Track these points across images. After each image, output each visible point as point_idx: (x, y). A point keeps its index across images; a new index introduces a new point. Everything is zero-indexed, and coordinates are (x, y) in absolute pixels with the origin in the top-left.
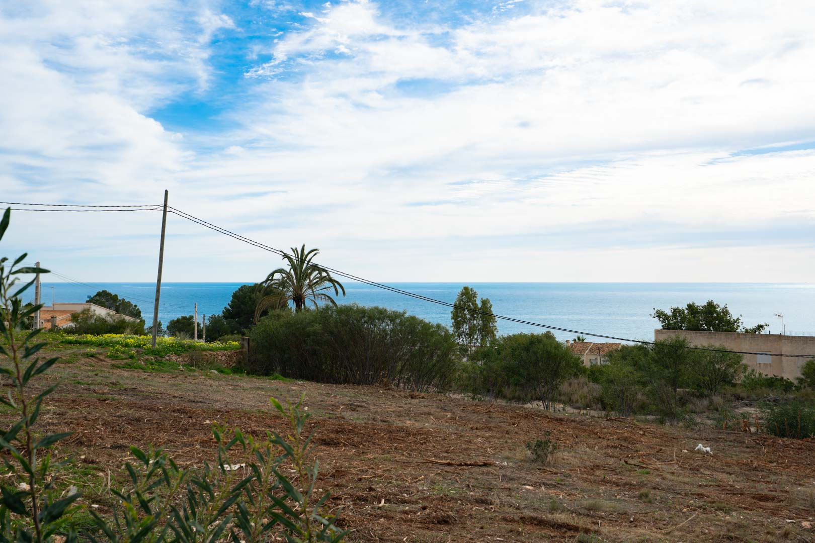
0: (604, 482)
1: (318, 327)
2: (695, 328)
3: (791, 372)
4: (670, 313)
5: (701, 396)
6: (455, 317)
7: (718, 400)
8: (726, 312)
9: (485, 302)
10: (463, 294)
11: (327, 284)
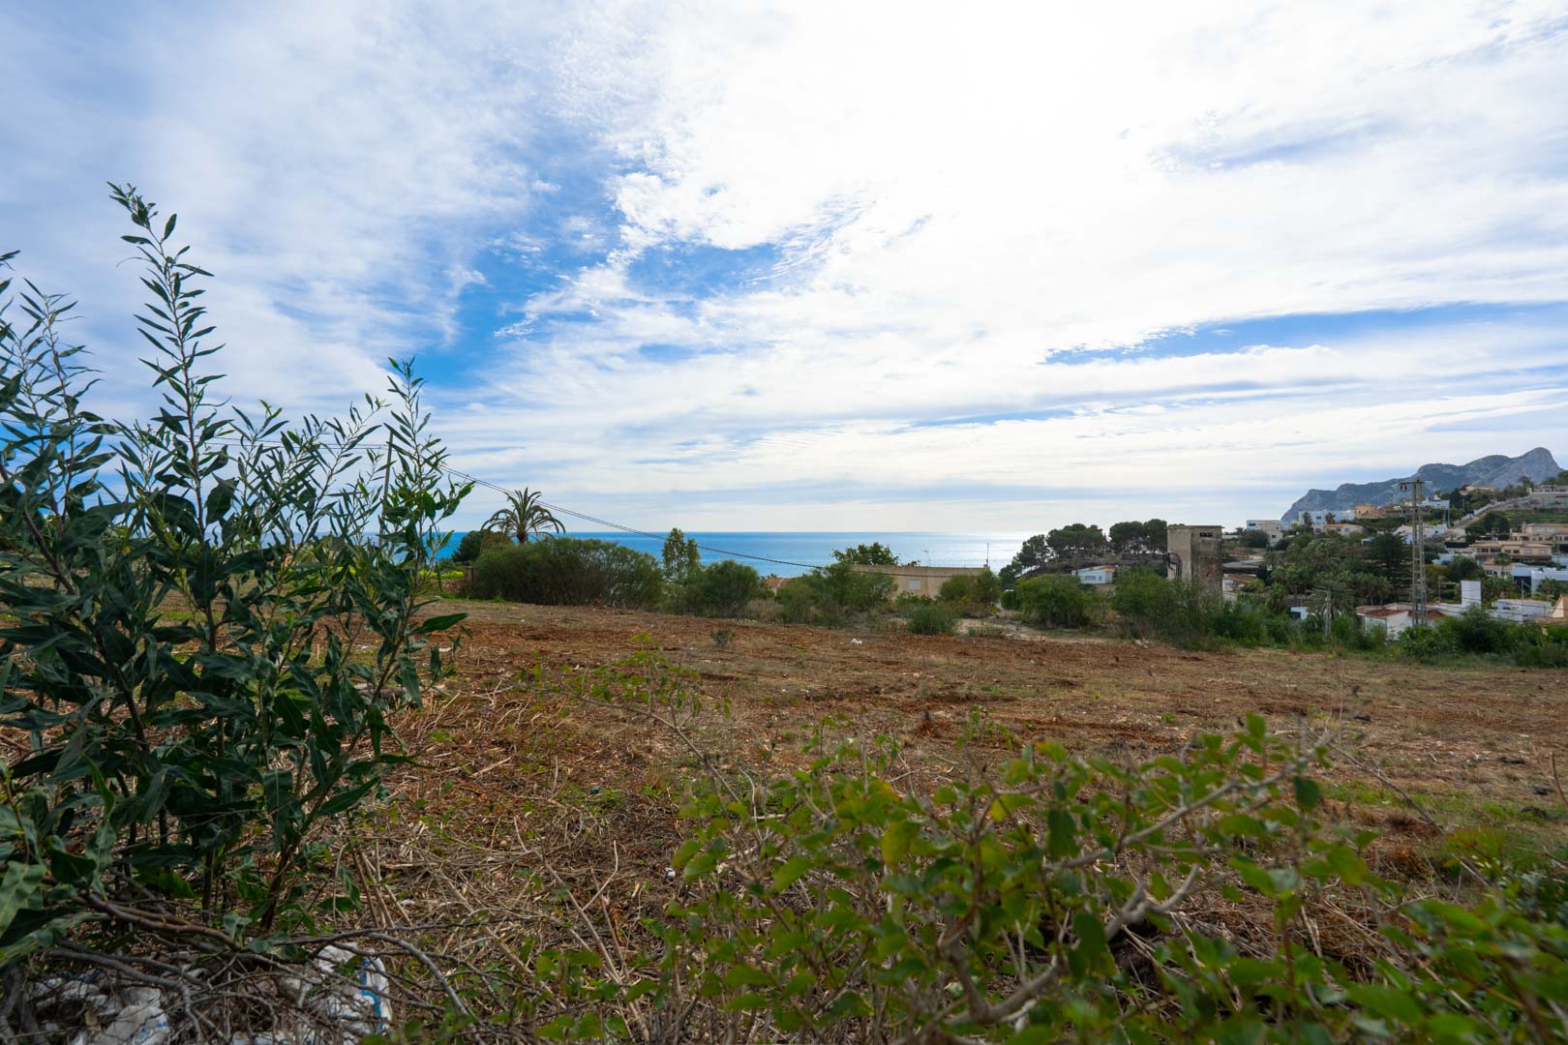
0: (771, 657)
1: (537, 556)
2: (864, 562)
3: (933, 593)
4: (845, 553)
5: (862, 610)
6: (665, 554)
7: (874, 612)
8: (888, 551)
9: (690, 542)
10: (672, 534)
11: (549, 523)
